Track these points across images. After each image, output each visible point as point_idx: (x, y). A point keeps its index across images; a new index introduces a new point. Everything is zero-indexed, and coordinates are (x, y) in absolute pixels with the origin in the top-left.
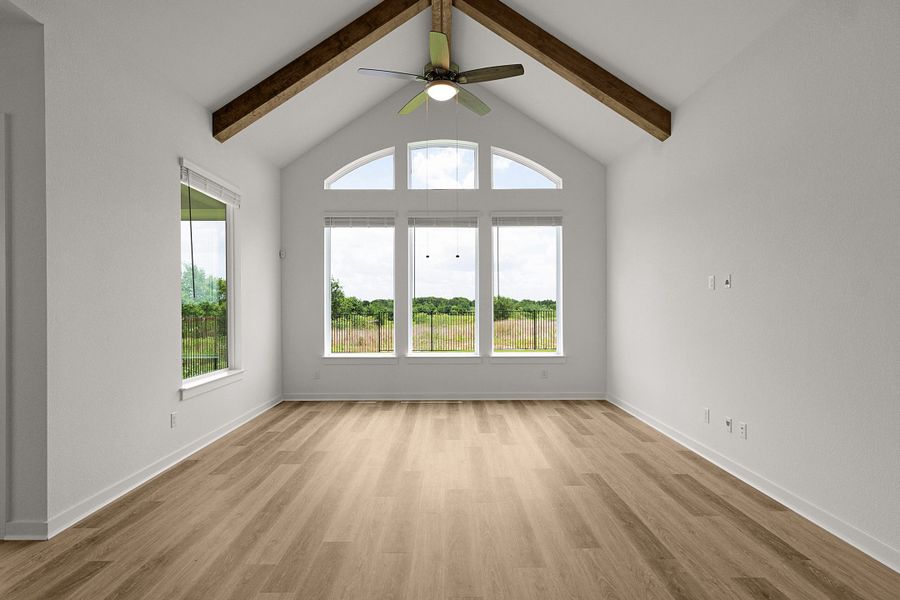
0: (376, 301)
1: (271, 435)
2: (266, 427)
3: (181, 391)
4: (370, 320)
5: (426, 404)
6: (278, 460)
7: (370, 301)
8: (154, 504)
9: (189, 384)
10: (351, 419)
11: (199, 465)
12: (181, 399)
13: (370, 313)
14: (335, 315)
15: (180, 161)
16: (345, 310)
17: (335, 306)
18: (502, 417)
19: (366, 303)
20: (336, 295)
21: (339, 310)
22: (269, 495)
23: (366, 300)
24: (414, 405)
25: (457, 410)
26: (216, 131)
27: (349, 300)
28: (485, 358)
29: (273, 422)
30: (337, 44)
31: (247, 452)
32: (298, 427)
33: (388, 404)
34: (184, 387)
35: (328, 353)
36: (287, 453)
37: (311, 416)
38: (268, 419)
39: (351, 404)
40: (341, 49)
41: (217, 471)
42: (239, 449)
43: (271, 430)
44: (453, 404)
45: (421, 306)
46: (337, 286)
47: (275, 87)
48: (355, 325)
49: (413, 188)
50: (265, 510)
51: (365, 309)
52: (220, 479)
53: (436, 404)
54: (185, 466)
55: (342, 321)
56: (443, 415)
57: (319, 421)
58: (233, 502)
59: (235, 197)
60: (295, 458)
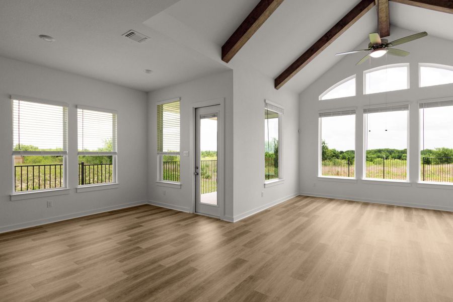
0: (348, 151)
1: (295, 207)
2: (293, 204)
3: (265, 184)
4: (344, 162)
5: (373, 205)
6: (299, 215)
7: (344, 151)
8: (259, 220)
9: (268, 182)
10: (331, 206)
11: (271, 212)
12: (265, 187)
13: (344, 158)
14: (324, 159)
15: (265, 101)
16: (329, 156)
17: (324, 153)
18: (423, 217)
19: (342, 152)
20: (324, 149)
21: (326, 156)
22: (297, 225)
23: (341, 150)
24: (366, 204)
25: (393, 210)
26: (276, 86)
27: (331, 151)
28: (413, 184)
29: (296, 202)
30: (326, 39)
31: (288, 211)
32: (307, 205)
33: (351, 202)
34: (266, 183)
35: (320, 175)
36: (303, 213)
37: (312, 202)
38: (294, 201)
39: (331, 200)
40: (327, 40)
41: (277, 215)
42: (284, 209)
43: (296, 205)
44: (390, 207)
45: (379, 154)
46: (324, 143)
47: (298, 64)
48: (335, 164)
49: (366, 94)
50: (297, 229)
51: (341, 155)
52: (279, 217)
53: (380, 205)
54: (266, 211)
55: (327, 162)
56: (383, 211)
57: (315, 205)
58: (285, 225)
59: (282, 110)
60: (307, 215)
